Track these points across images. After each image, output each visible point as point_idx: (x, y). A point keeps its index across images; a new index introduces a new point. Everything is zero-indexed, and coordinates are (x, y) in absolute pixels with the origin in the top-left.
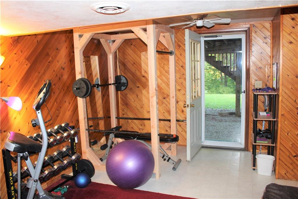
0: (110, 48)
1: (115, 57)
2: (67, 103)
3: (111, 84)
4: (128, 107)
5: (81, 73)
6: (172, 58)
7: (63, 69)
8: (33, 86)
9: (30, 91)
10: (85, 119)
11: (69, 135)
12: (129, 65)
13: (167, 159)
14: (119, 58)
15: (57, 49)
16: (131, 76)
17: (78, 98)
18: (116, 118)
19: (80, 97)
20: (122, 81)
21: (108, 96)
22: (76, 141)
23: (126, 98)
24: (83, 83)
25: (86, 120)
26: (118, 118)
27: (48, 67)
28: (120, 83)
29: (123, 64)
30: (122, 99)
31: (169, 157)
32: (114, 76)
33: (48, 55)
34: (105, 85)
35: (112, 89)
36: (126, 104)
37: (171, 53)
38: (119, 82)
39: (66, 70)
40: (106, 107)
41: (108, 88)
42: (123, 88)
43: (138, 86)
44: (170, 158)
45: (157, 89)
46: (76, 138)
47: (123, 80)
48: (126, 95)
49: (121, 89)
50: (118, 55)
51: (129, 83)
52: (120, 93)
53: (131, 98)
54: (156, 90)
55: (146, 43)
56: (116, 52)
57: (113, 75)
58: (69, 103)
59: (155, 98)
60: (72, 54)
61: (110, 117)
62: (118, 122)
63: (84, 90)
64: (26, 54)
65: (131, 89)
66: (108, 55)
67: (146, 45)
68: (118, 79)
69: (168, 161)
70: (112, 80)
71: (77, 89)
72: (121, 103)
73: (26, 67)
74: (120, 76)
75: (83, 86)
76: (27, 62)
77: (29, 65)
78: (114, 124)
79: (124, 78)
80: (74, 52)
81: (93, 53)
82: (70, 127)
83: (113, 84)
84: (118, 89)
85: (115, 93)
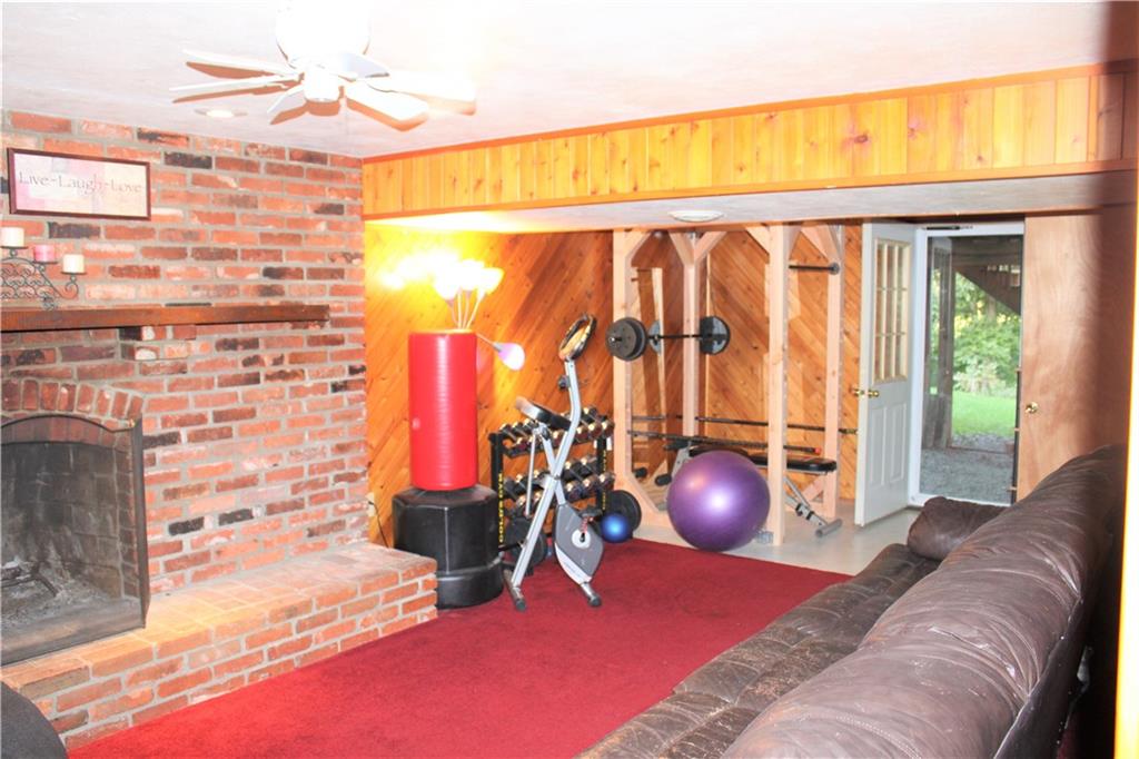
0: (690, 251)
1: (703, 272)
2: (592, 370)
3: (688, 336)
4: (727, 398)
5: (625, 307)
6: (834, 281)
7: (590, 296)
8: (534, 328)
9: (528, 337)
10: (626, 407)
11: (598, 429)
12: (737, 294)
13: (806, 513)
14: (712, 274)
15: (581, 255)
16: (738, 318)
17: (616, 359)
18: (696, 418)
19: (619, 357)
20: (715, 331)
21: (681, 365)
22: (609, 448)
23: (723, 375)
24: (630, 327)
25: (629, 420)
26: (701, 419)
27: (563, 290)
28: (710, 335)
29: (722, 291)
30: (713, 376)
31: (812, 509)
32: (698, 317)
33: (563, 266)
34: (675, 336)
35: (690, 348)
36: (724, 390)
37: (832, 269)
38: (707, 332)
39: (594, 297)
40: (672, 392)
41: (680, 347)
42: (717, 347)
43: (755, 345)
44: (812, 513)
45: (786, 347)
46: (609, 440)
47: (719, 329)
48: (724, 366)
49: (712, 349)
50: (711, 266)
51: (732, 337)
52: (711, 361)
53: (737, 375)
54: (784, 350)
55: (767, 249)
56: (705, 260)
57: (696, 314)
58: (596, 371)
59: (780, 366)
60: (608, 264)
61: (681, 417)
62: (701, 428)
63: (632, 344)
64: (529, 264)
65: (738, 352)
66: (686, 267)
67: (768, 254)
68: (705, 324)
69: (808, 518)
70: (691, 327)
71: (617, 339)
72: (711, 387)
73: (526, 290)
74: (711, 318)
75: (627, 335)
76: (528, 281)
77: (531, 286)
78: (690, 428)
79: (720, 323)
80: (611, 261)
81: (652, 261)
82: (600, 417)
83: (694, 336)
84: (704, 349)
85: (698, 357)
